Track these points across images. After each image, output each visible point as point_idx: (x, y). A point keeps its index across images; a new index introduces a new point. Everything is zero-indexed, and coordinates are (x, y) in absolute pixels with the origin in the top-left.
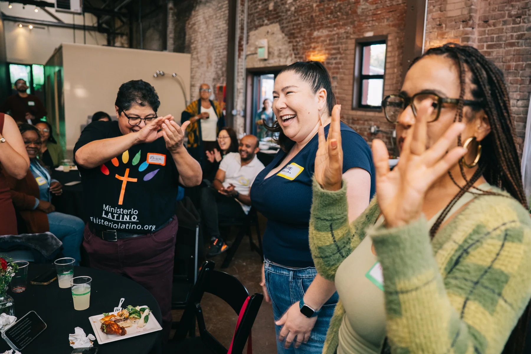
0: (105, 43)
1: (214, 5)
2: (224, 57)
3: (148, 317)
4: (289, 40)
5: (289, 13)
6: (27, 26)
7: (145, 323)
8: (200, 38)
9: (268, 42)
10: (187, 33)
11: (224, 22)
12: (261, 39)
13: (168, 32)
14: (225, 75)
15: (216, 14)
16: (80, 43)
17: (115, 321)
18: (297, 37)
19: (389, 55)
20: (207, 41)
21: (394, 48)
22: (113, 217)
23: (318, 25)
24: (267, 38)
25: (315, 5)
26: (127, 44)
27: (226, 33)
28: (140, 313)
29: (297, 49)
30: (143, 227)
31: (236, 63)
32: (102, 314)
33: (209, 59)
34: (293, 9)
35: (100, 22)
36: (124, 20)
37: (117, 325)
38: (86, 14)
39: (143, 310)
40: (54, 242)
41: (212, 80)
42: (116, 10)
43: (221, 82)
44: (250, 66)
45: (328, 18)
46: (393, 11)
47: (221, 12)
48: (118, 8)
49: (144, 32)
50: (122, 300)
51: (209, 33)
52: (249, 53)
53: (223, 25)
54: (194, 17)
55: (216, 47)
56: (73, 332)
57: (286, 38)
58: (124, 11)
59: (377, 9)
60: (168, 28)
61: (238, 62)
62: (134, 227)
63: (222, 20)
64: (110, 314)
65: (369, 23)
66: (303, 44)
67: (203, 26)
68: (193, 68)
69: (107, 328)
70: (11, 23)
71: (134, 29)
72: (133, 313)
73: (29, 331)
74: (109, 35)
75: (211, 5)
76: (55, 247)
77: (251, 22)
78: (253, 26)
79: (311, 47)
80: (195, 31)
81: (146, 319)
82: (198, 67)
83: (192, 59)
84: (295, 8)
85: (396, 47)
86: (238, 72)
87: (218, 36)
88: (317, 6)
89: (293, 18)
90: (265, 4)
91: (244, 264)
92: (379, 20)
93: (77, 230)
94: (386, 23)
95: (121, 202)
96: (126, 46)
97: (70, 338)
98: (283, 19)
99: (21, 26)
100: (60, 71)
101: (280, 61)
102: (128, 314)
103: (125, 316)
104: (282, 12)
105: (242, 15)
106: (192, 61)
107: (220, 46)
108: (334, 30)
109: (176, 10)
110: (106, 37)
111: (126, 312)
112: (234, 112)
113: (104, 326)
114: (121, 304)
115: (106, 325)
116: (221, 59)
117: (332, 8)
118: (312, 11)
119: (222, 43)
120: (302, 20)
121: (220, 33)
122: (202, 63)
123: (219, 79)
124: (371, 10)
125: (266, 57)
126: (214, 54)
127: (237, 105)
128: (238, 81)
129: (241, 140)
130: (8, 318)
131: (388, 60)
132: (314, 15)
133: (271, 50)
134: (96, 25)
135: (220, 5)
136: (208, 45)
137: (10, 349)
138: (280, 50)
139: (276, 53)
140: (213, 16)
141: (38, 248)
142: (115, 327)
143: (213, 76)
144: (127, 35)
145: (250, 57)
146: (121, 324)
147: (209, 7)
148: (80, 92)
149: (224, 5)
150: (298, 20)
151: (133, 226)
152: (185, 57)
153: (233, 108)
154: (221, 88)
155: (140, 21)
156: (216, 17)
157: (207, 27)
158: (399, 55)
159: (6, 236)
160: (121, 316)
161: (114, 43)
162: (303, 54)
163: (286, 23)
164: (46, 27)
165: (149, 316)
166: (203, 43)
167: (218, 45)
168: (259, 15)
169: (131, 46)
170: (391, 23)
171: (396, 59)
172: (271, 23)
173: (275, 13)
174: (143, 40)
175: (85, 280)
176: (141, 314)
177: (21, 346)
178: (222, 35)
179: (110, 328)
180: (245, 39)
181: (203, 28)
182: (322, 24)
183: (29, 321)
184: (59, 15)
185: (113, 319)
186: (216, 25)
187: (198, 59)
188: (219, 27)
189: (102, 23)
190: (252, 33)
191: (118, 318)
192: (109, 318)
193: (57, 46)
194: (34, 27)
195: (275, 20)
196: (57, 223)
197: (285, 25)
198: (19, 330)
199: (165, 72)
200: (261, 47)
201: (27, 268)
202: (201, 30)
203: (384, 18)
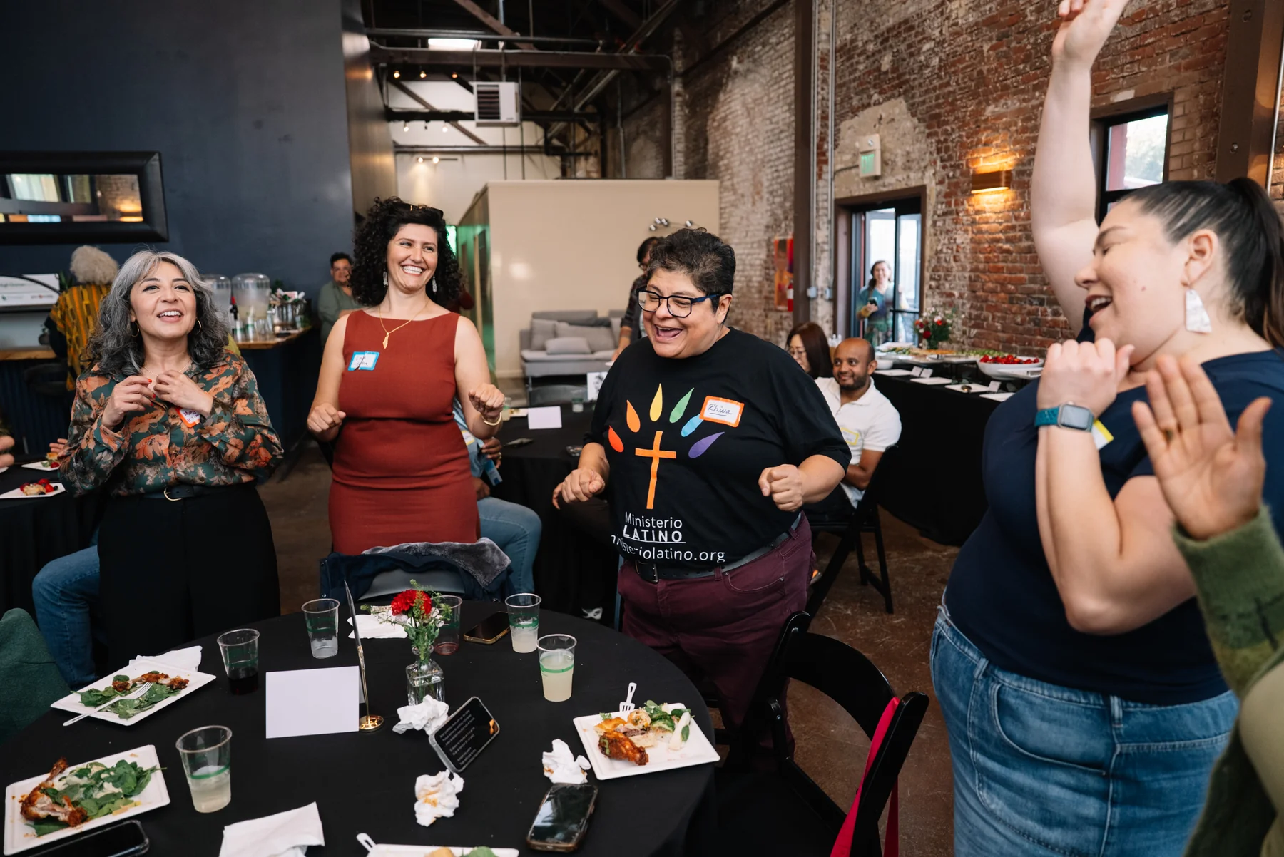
0: (559, 174)
1: (764, 76)
2: (787, 181)
3: (688, 730)
4: (927, 131)
5: (927, 72)
6: (431, 159)
7: (683, 743)
8: (737, 147)
9: (881, 140)
10: (711, 139)
11: (786, 108)
12: (865, 135)
13: (674, 142)
14: (791, 216)
15: (768, 95)
16: (514, 178)
17: (625, 733)
18: (947, 123)
19: (1176, 138)
20: (751, 151)
21: (1190, 121)
22: (641, 535)
23: (996, 90)
24: (878, 132)
25: (986, 48)
26: (597, 172)
27: (792, 131)
28: (671, 721)
29: (947, 149)
30: (696, 555)
31: (814, 191)
32: (598, 713)
33: (757, 186)
34: (935, 62)
35: (549, 135)
36: (590, 126)
37: (632, 743)
38: (526, 125)
39: (678, 714)
40: (496, 558)
41: (762, 228)
42: (576, 110)
43: (783, 231)
44: (844, 193)
45: (1018, 73)
46: (1189, 31)
47: (779, 88)
48: (579, 105)
49: (628, 143)
50: (632, 688)
51: (755, 133)
52: (839, 167)
53: (784, 115)
54: (723, 106)
55: (770, 161)
56: (550, 749)
57: (922, 127)
58: (590, 109)
59: (1145, 32)
60: (673, 132)
61: (817, 187)
62: (678, 554)
63: (781, 104)
64: (614, 715)
65: (1122, 71)
66: (960, 136)
67: (743, 121)
68: (725, 208)
69: (613, 746)
70: (407, 157)
71: (609, 143)
72: (660, 719)
73: (472, 736)
74: (563, 160)
75: (758, 76)
76: (498, 567)
77: (842, 101)
78: (847, 109)
79: (979, 142)
80: (727, 134)
81: (686, 732)
82: (734, 205)
83: (722, 189)
84: (941, 60)
85: (1196, 117)
86: (818, 209)
87: (774, 138)
88: (992, 48)
89: (936, 83)
90: (872, 59)
91: (849, 612)
92: (1150, 59)
93: (528, 533)
94: (1168, 62)
95: (650, 506)
96: (594, 175)
97: (545, 761)
98: (913, 88)
99: (421, 160)
100: (483, 234)
101: (908, 177)
102: (649, 720)
103: (644, 724)
104: (912, 72)
105: (823, 89)
106: (721, 193)
107: (779, 158)
108: (1034, 97)
109: (687, 97)
110: (559, 164)
111: (643, 714)
112: (811, 292)
113: (606, 741)
114: (630, 695)
115: (609, 739)
116: (780, 184)
117: (1029, 47)
118: (980, 62)
119: (782, 151)
120: (958, 84)
121: (777, 131)
122: (743, 196)
123: (779, 226)
124: (1127, 38)
125: (878, 173)
126: (766, 176)
127: (817, 276)
128: (818, 228)
129: (837, 350)
130: (435, 706)
131: (1174, 151)
132: (985, 68)
133: (887, 155)
134: (541, 143)
135: (776, 74)
136: (753, 159)
137: (444, 769)
138: (908, 153)
139: (900, 161)
140: (762, 98)
141: (471, 570)
142: (627, 747)
143: (766, 220)
144: (596, 154)
145: (842, 174)
146: (639, 741)
147: (754, 81)
148: (520, 271)
149: (784, 73)
150: (948, 84)
151: (676, 553)
152: (707, 187)
153: (808, 284)
154: (782, 244)
155: (619, 125)
156: (769, 100)
157: (751, 123)
158: (1204, 136)
159: (418, 544)
160: (636, 722)
161: (575, 172)
162: (960, 158)
163: (920, 96)
164: (459, 157)
165: (690, 728)
166: (744, 155)
167: (774, 157)
168: (861, 84)
169: (604, 175)
170: (1183, 62)
171: (1197, 146)
172: (888, 99)
173: (895, 75)
174: (627, 161)
175: (564, 642)
176: (675, 722)
177: (462, 763)
178: (782, 136)
179: (618, 748)
180: (830, 139)
181: (742, 126)
182: (1005, 88)
183: (470, 716)
184: (481, 133)
185: (621, 728)
186: (768, 115)
187: (734, 189)
188: (774, 120)
189: (551, 138)
190: (845, 125)
191: (631, 727)
192: (613, 724)
193: (479, 189)
194: (441, 159)
195: (896, 92)
196: (493, 519)
197: (917, 100)
198: (456, 732)
199: (671, 220)
200: (866, 153)
201: (459, 609)
202: (738, 130)
203: (1164, 52)
